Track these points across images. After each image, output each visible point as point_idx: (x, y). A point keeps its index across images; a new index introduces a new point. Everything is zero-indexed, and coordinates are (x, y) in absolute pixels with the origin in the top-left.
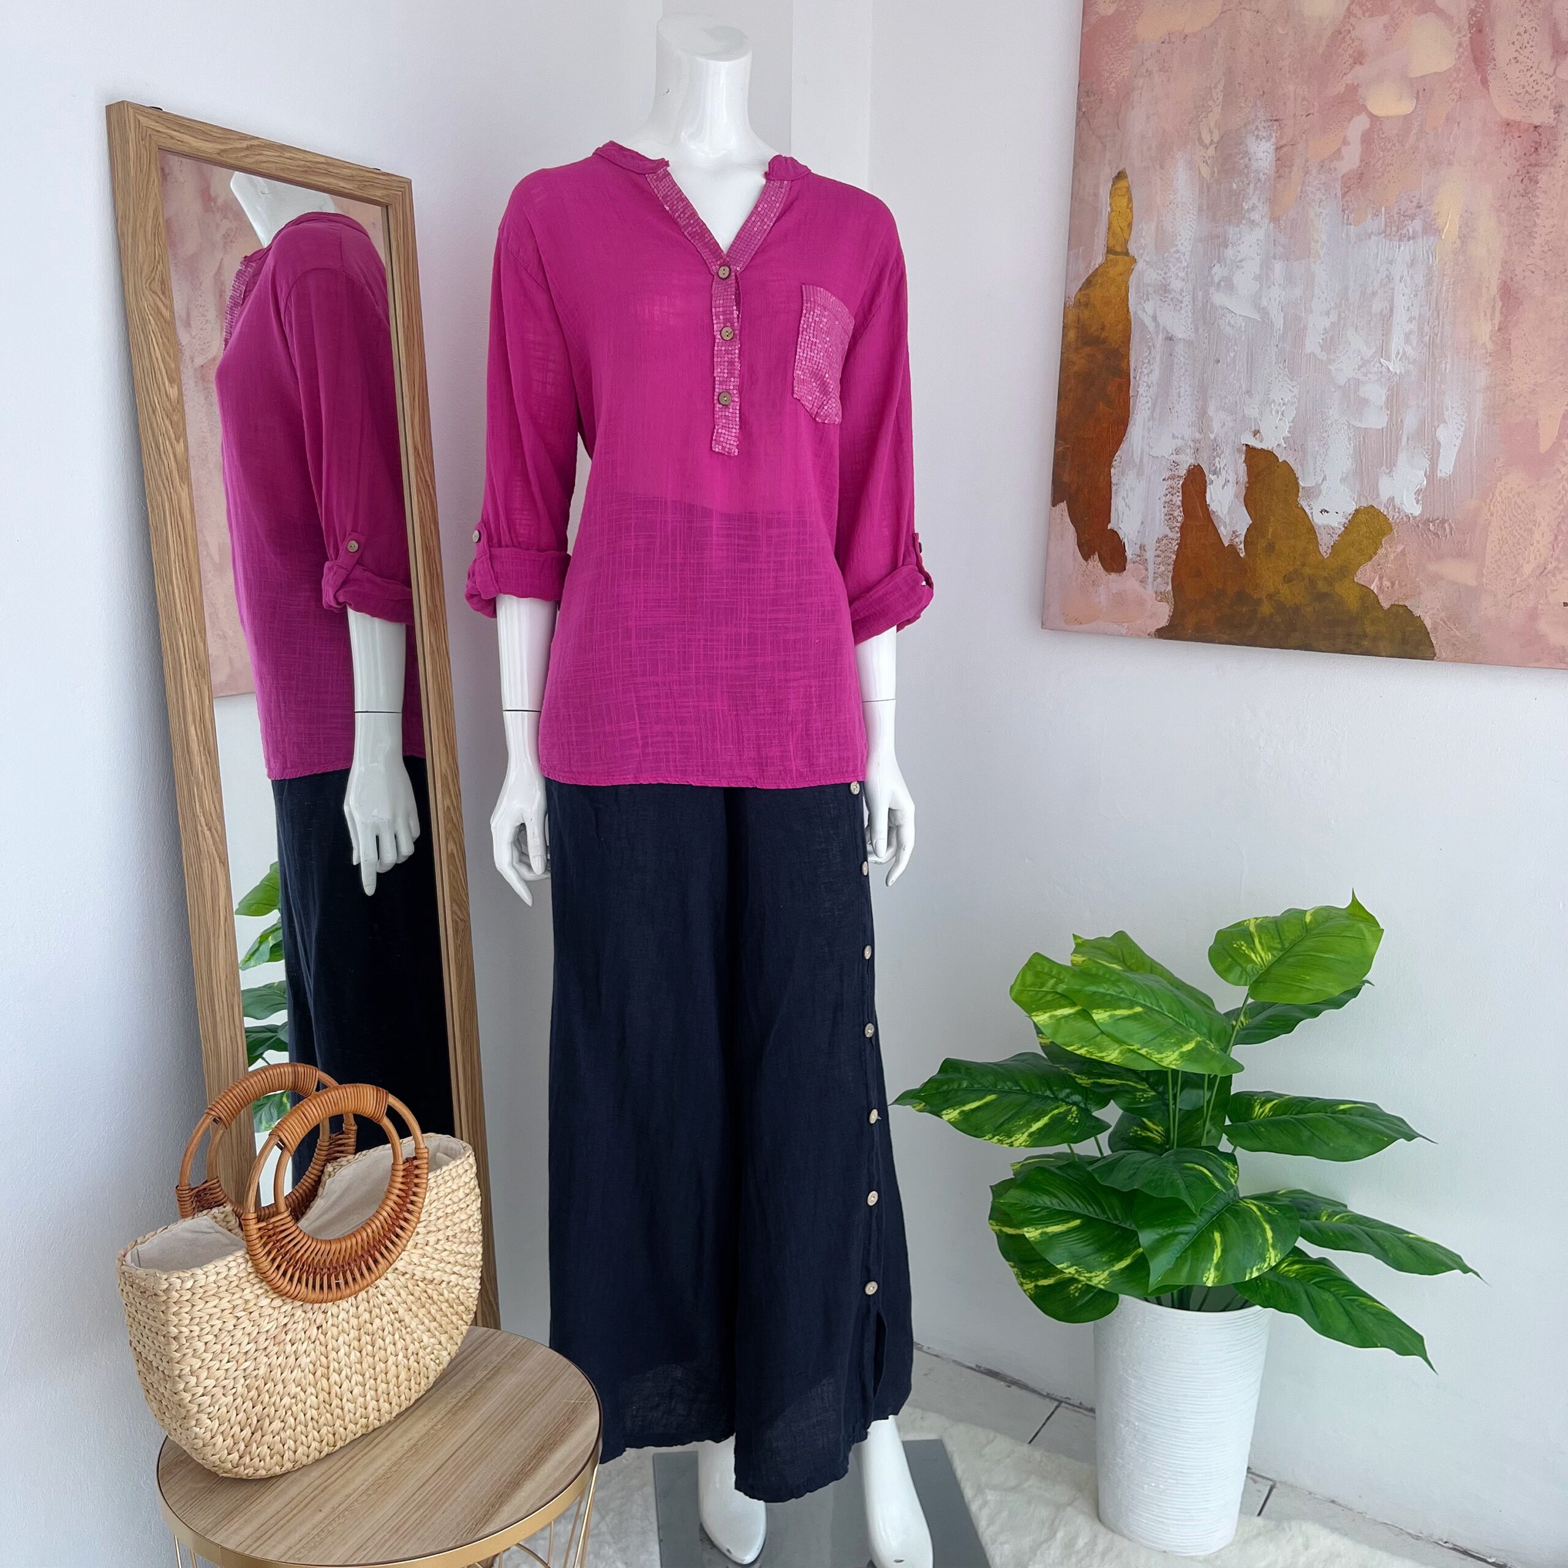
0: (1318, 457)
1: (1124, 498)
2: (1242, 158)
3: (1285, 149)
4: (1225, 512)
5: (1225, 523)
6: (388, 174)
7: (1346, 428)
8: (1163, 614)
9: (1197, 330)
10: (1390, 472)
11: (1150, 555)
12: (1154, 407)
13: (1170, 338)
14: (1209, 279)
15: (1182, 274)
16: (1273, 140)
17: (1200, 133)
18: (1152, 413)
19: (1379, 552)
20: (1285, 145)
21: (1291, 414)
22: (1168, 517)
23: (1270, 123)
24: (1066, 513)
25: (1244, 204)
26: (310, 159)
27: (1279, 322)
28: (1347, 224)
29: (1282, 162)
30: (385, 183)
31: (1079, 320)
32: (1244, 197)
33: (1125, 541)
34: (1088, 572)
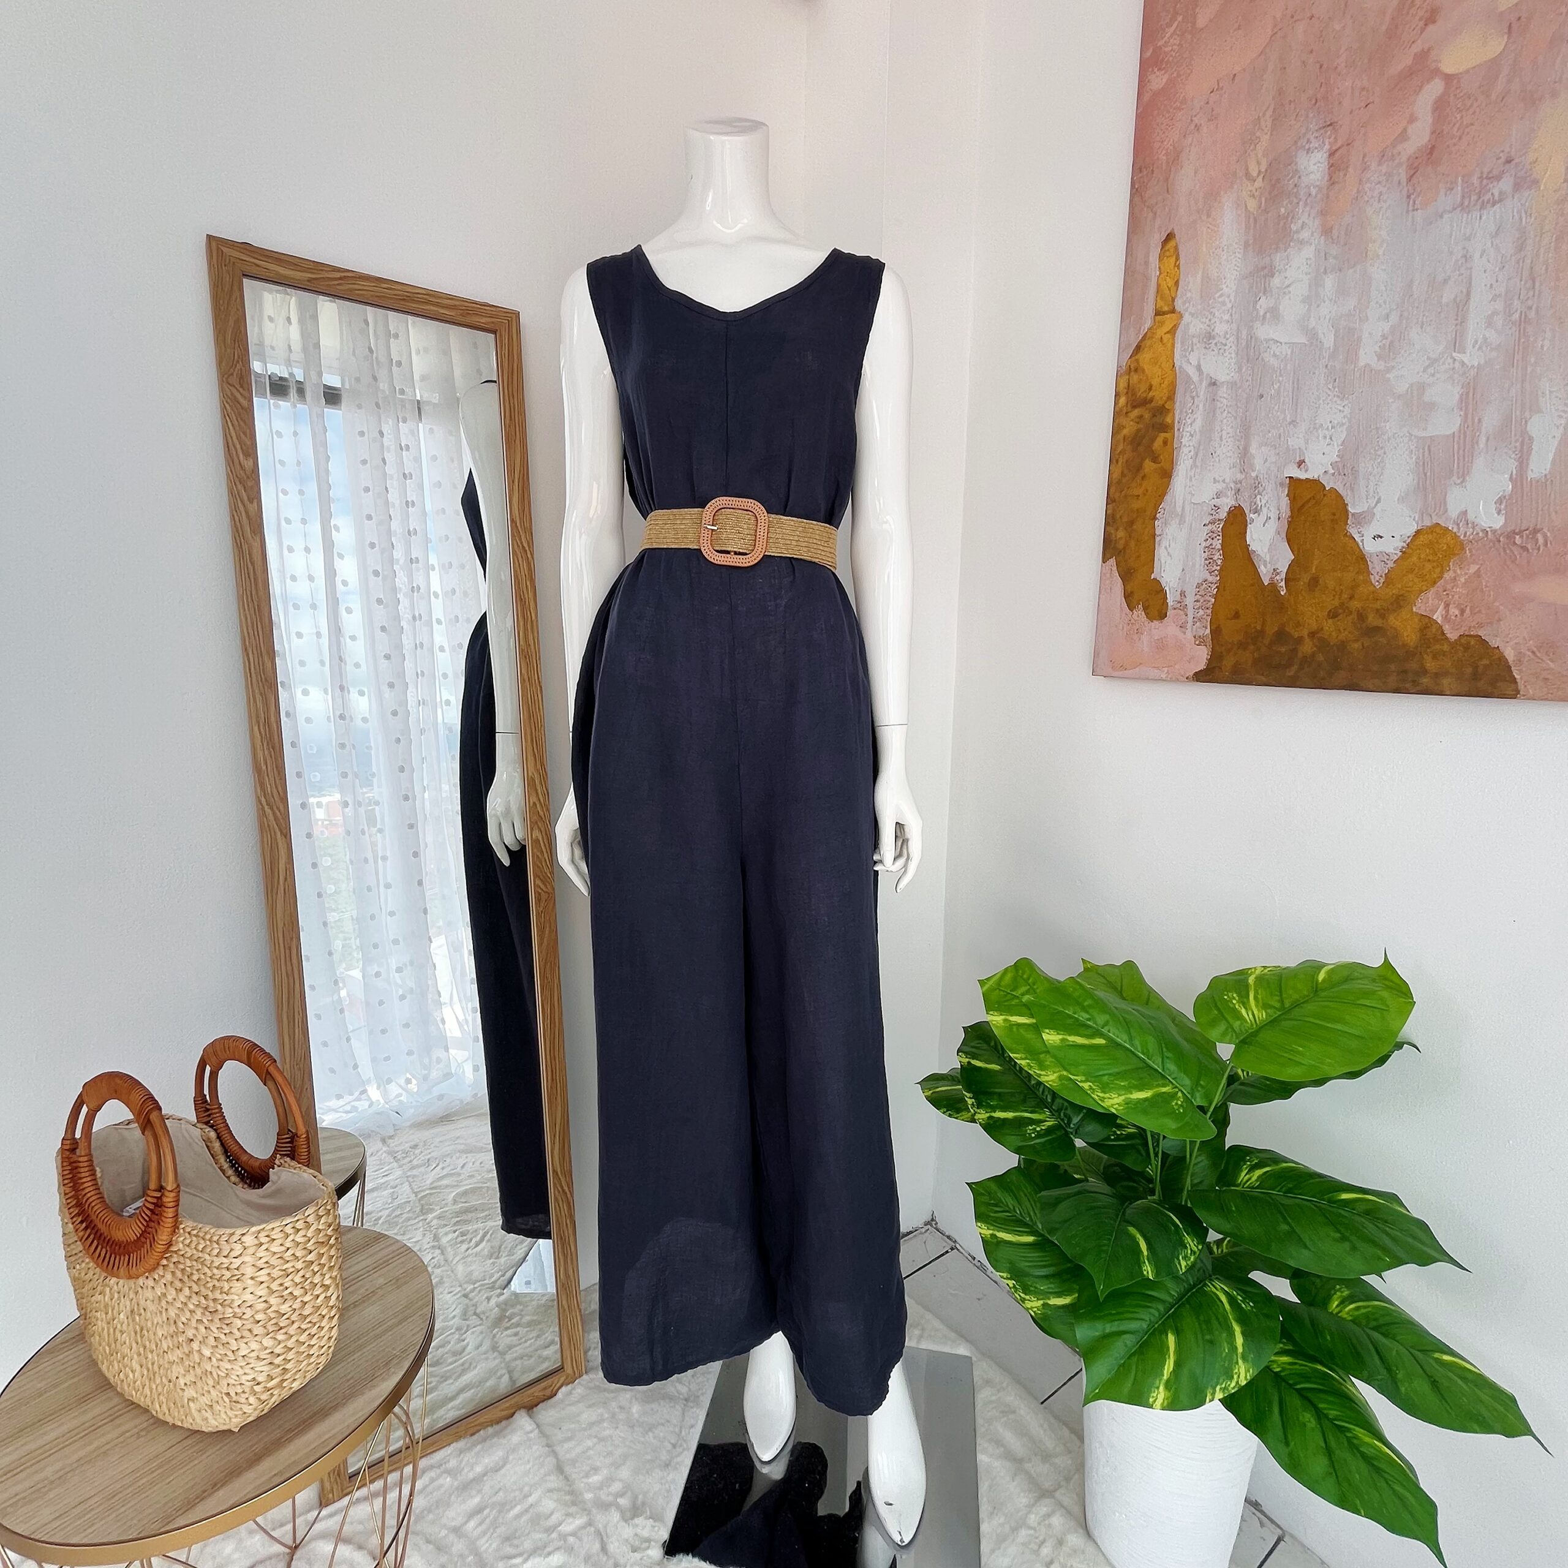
0: (1371, 478)
1: (1166, 548)
2: (1291, 178)
3: (1340, 152)
4: (1266, 550)
5: (1265, 561)
6: (494, 306)
7: (1406, 440)
8: (1201, 657)
9: (1240, 369)
10: (1462, 482)
11: (1190, 601)
12: (1197, 454)
13: (1214, 384)
14: (1255, 312)
15: (1226, 317)
16: (1327, 147)
17: (1247, 170)
18: (1195, 461)
19: (1446, 575)
20: (1339, 148)
21: (1341, 435)
22: (1207, 562)
23: (1322, 131)
24: (1115, 568)
25: (1292, 226)
27: (1329, 341)
28: (1413, 210)
29: (1336, 165)
31: (1128, 385)
32: (1293, 218)
33: (1167, 588)
34: (1133, 621)
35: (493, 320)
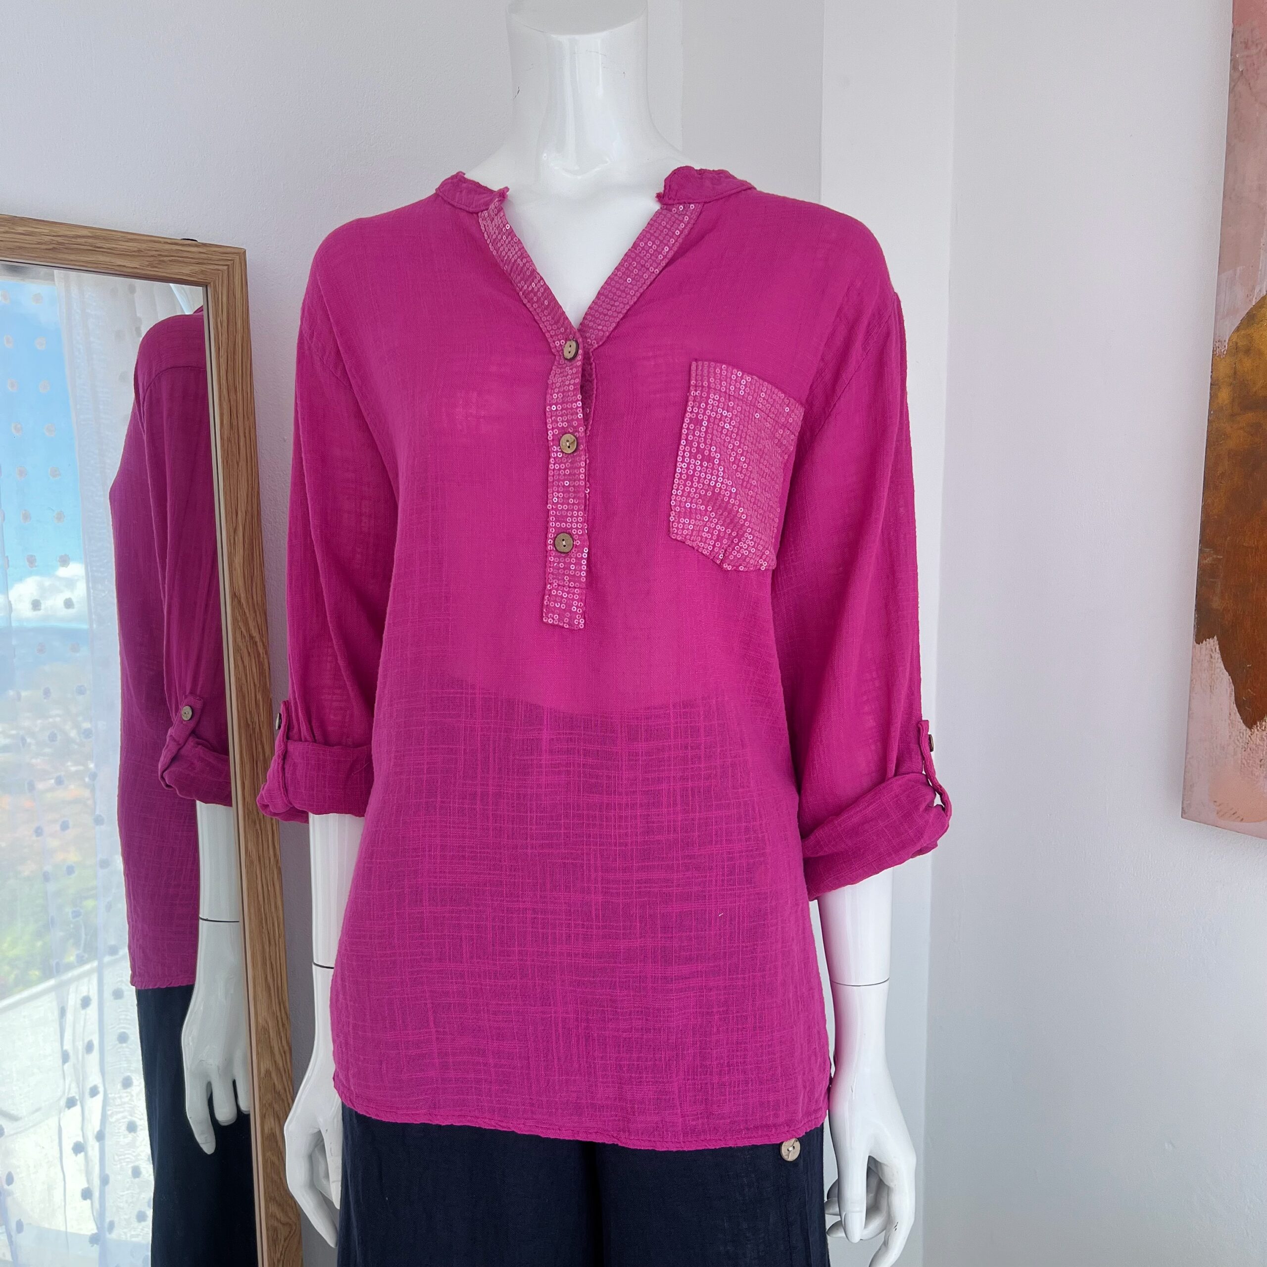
6: (205, 245)
24: (1217, 655)
26: (62, 233)
30: (197, 256)
31: (1235, 373)
34: (1251, 745)
35: (204, 267)
